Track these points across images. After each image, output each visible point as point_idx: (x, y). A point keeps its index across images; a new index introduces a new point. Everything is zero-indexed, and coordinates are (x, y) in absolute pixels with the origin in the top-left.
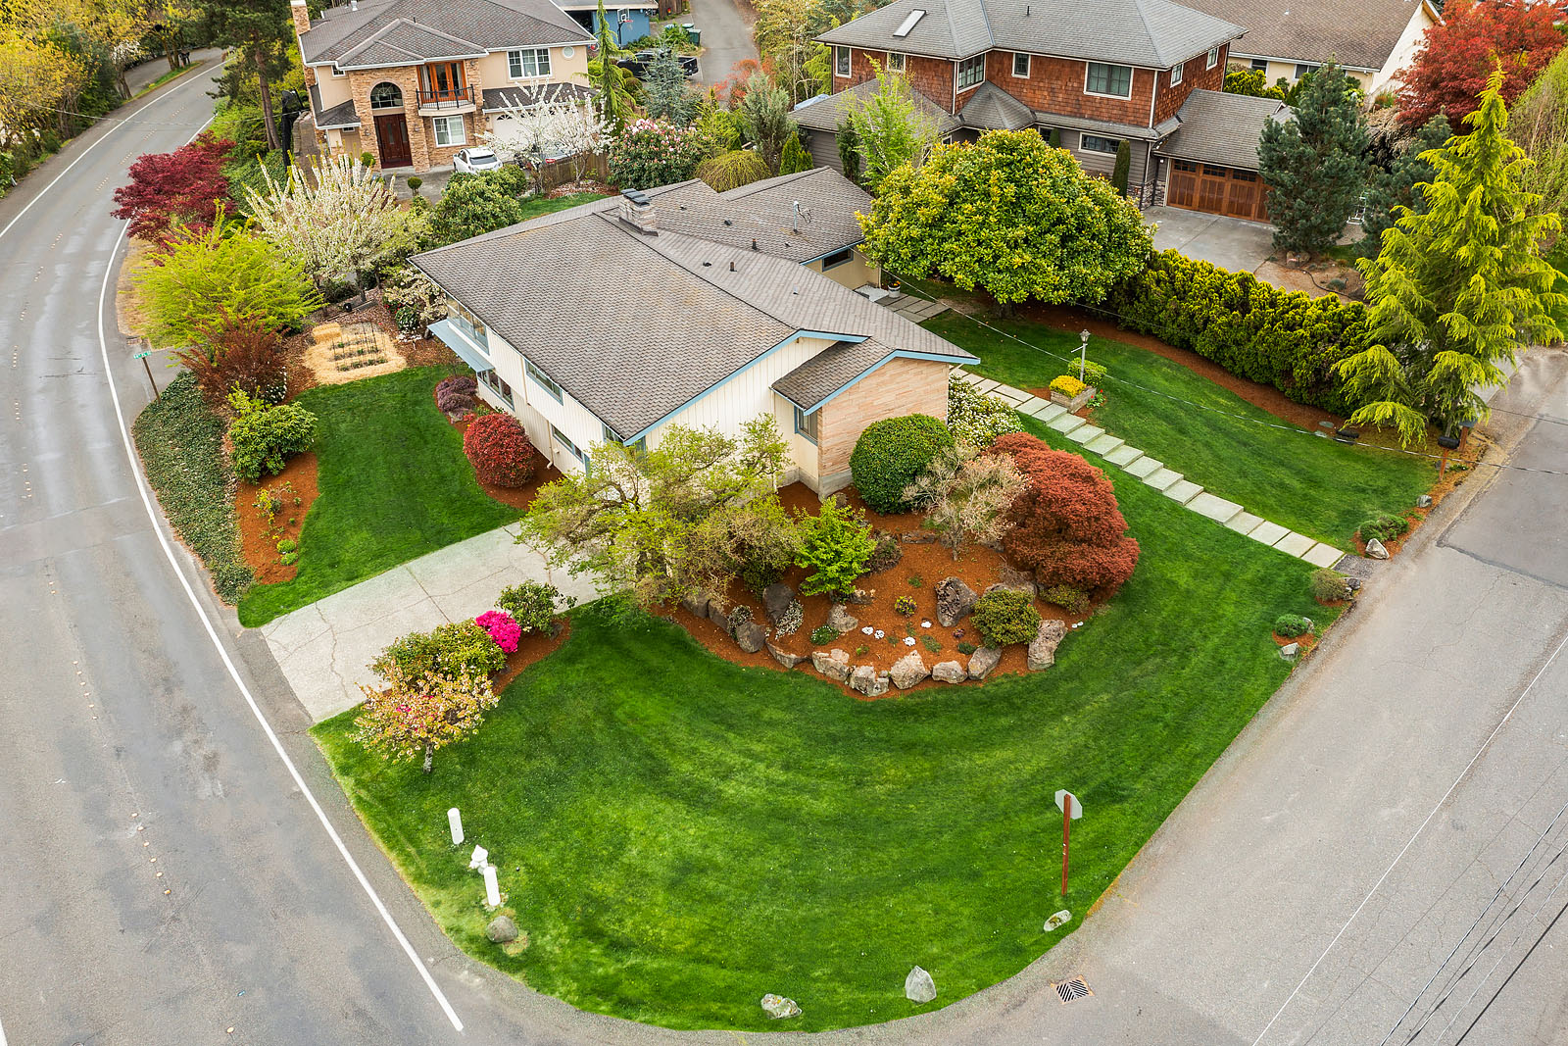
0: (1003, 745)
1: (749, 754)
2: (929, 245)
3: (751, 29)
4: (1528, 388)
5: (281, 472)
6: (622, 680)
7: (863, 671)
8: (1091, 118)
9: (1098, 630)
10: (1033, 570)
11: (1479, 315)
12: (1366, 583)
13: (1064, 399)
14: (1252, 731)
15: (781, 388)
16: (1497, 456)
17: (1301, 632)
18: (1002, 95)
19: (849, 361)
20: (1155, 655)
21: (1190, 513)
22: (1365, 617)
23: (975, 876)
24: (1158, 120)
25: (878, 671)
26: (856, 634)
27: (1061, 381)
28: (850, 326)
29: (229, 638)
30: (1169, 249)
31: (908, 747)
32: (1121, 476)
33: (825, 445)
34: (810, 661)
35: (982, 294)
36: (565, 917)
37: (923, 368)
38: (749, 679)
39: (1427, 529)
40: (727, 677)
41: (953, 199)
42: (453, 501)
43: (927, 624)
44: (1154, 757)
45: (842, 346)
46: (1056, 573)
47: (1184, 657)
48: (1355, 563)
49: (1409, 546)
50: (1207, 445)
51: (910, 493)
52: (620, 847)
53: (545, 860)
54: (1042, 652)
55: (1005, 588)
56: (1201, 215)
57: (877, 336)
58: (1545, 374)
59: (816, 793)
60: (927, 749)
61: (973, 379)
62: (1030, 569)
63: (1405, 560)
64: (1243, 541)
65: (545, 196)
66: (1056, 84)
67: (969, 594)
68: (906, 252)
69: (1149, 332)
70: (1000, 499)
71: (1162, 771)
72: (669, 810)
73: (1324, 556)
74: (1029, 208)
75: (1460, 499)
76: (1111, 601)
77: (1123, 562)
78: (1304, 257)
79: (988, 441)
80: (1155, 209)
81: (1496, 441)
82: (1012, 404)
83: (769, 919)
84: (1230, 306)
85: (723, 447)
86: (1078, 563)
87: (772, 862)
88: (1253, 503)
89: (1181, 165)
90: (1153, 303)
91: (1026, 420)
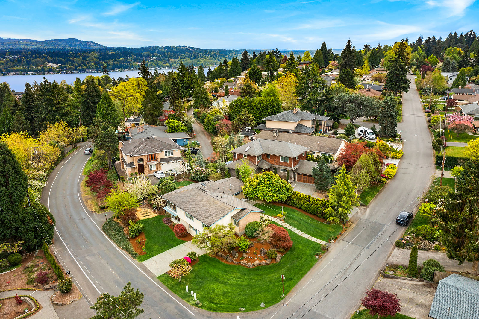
0: (273, 274)
1: (232, 277)
2: (255, 192)
3: (210, 141)
4: (359, 214)
5: (138, 236)
6: (209, 267)
7: (249, 263)
8: (282, 166)
9: (287, 256)
10: (276, 246)
11: (345, 202)
12: (330, 247)
13: (280, 218)
14: (312, 269)
15: (232, 217)
16: (353, 226)
17: (319, 255)
18: (265, 161)
19: (244, 213)
20: (296, 259)
21: (302, 237)
22: (330, 252)
23: (270, 291)
24: (294, 166)
25: (252, 263)
26: (248, 258)
27: (279, 215)
28: (243, 207)
29: (137, 264)
30: (296, 191)
31: (258, 275)
32: (290, 231)
33: (240, 227)
34: (240, 263)
35: (264, 200)
36: (207, 300)
37: (256, 214)
38: (230, 266)
39: (341, 238)
40: (226, 266)
41: (258, 184)
42: (172, 240)
43: (259, 256)
44: (296, 274)
45: (242, 210)
46: (279, 246)
47: (301, 259)
48: (329, 244)
49: (337, 241)
50: (304, 225)
51: (255, 234)
52: (214, 290)
53: (202, 293)
54: (278, 259)
55: (271, 249)
56: (304, 183)
57: (248, 208)
58: (362, 211)
59: (244, 282)
60: (261, 275)
61: (263, 215)
62: (275, 246)
63: (337, 243)
64: (310, 241)
65: (177, 181)
66: (275, 160)
67: (266, 251)
68: (251, 193)
69: (294, 206)
70: (270, 234)
71: (298, 276)
72: (221, 285)
73: (323, 243)
74: (272, 185)
75: (346, 233)
76: (289, 251)
77: (290, 244)
78: (321, 191)
79: (267, 225)
80: (295, 182)
81: (353, 223)
82: (271, 219)
83: (239, 299)
84: (307, 201)
85: (224, 227)
86: (283, 245)
87: (238, 291)
88: (312, 235)
89: (298, 174)
90: (294, 201)
91: (273, 222)
